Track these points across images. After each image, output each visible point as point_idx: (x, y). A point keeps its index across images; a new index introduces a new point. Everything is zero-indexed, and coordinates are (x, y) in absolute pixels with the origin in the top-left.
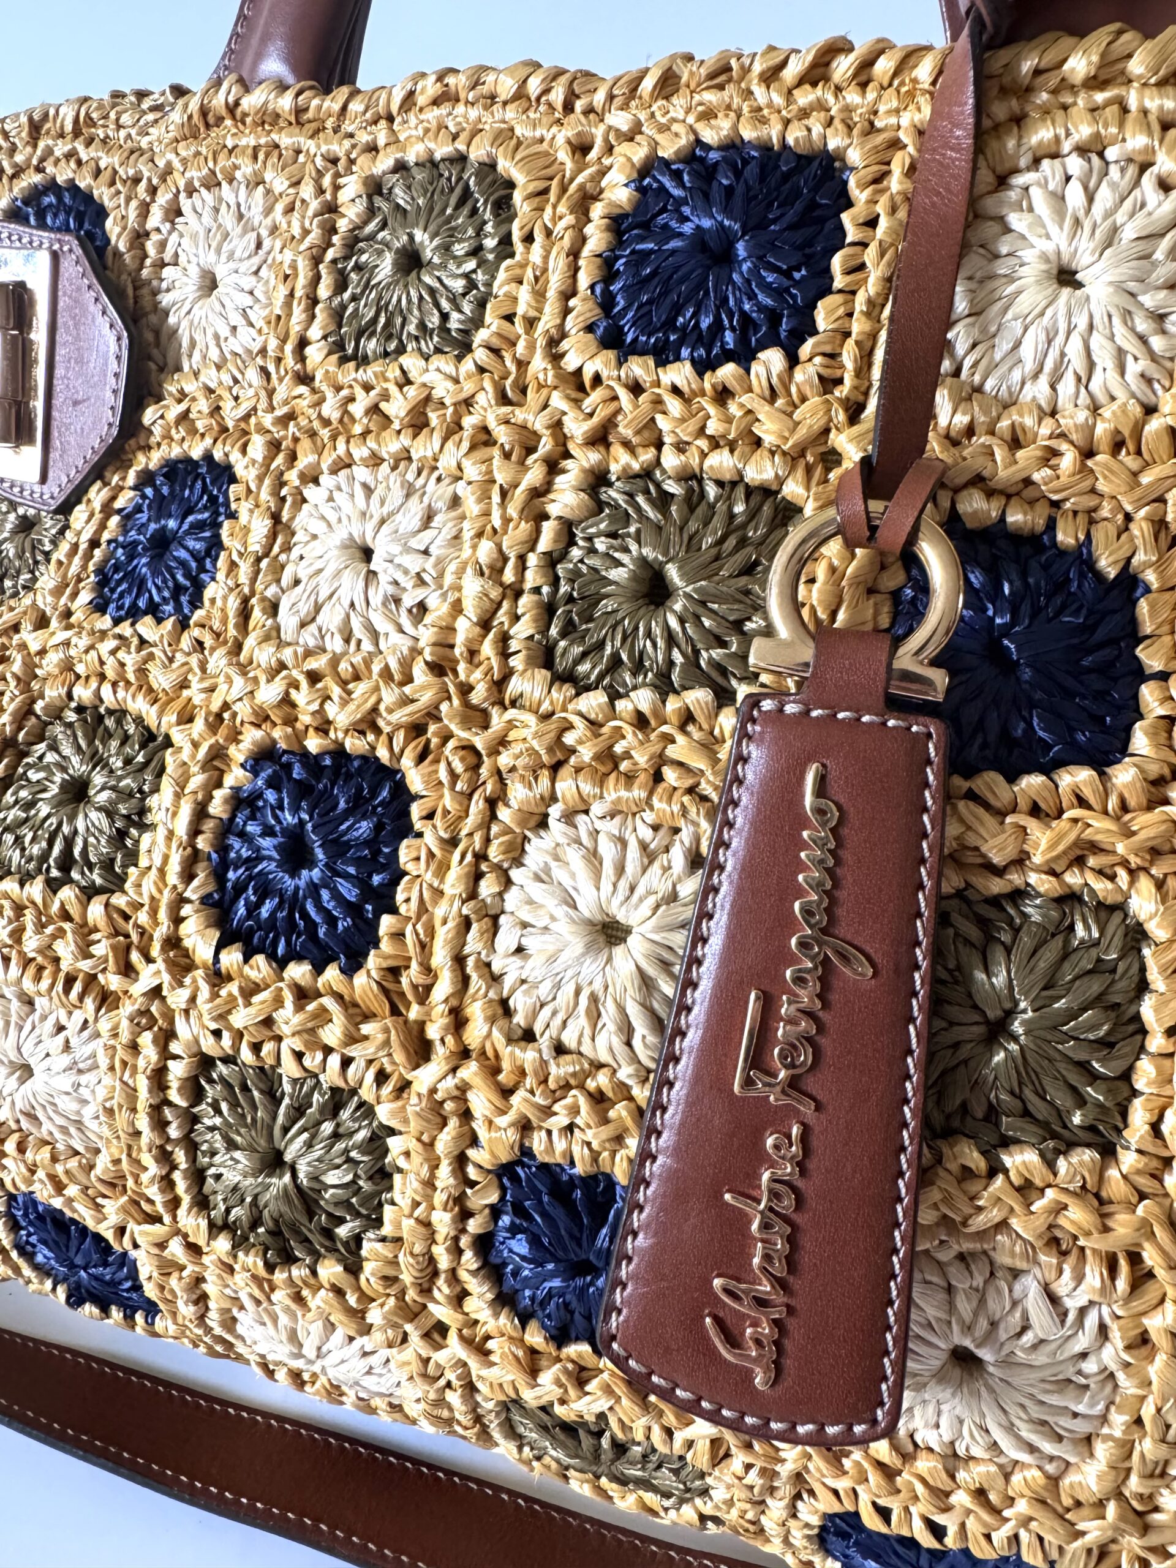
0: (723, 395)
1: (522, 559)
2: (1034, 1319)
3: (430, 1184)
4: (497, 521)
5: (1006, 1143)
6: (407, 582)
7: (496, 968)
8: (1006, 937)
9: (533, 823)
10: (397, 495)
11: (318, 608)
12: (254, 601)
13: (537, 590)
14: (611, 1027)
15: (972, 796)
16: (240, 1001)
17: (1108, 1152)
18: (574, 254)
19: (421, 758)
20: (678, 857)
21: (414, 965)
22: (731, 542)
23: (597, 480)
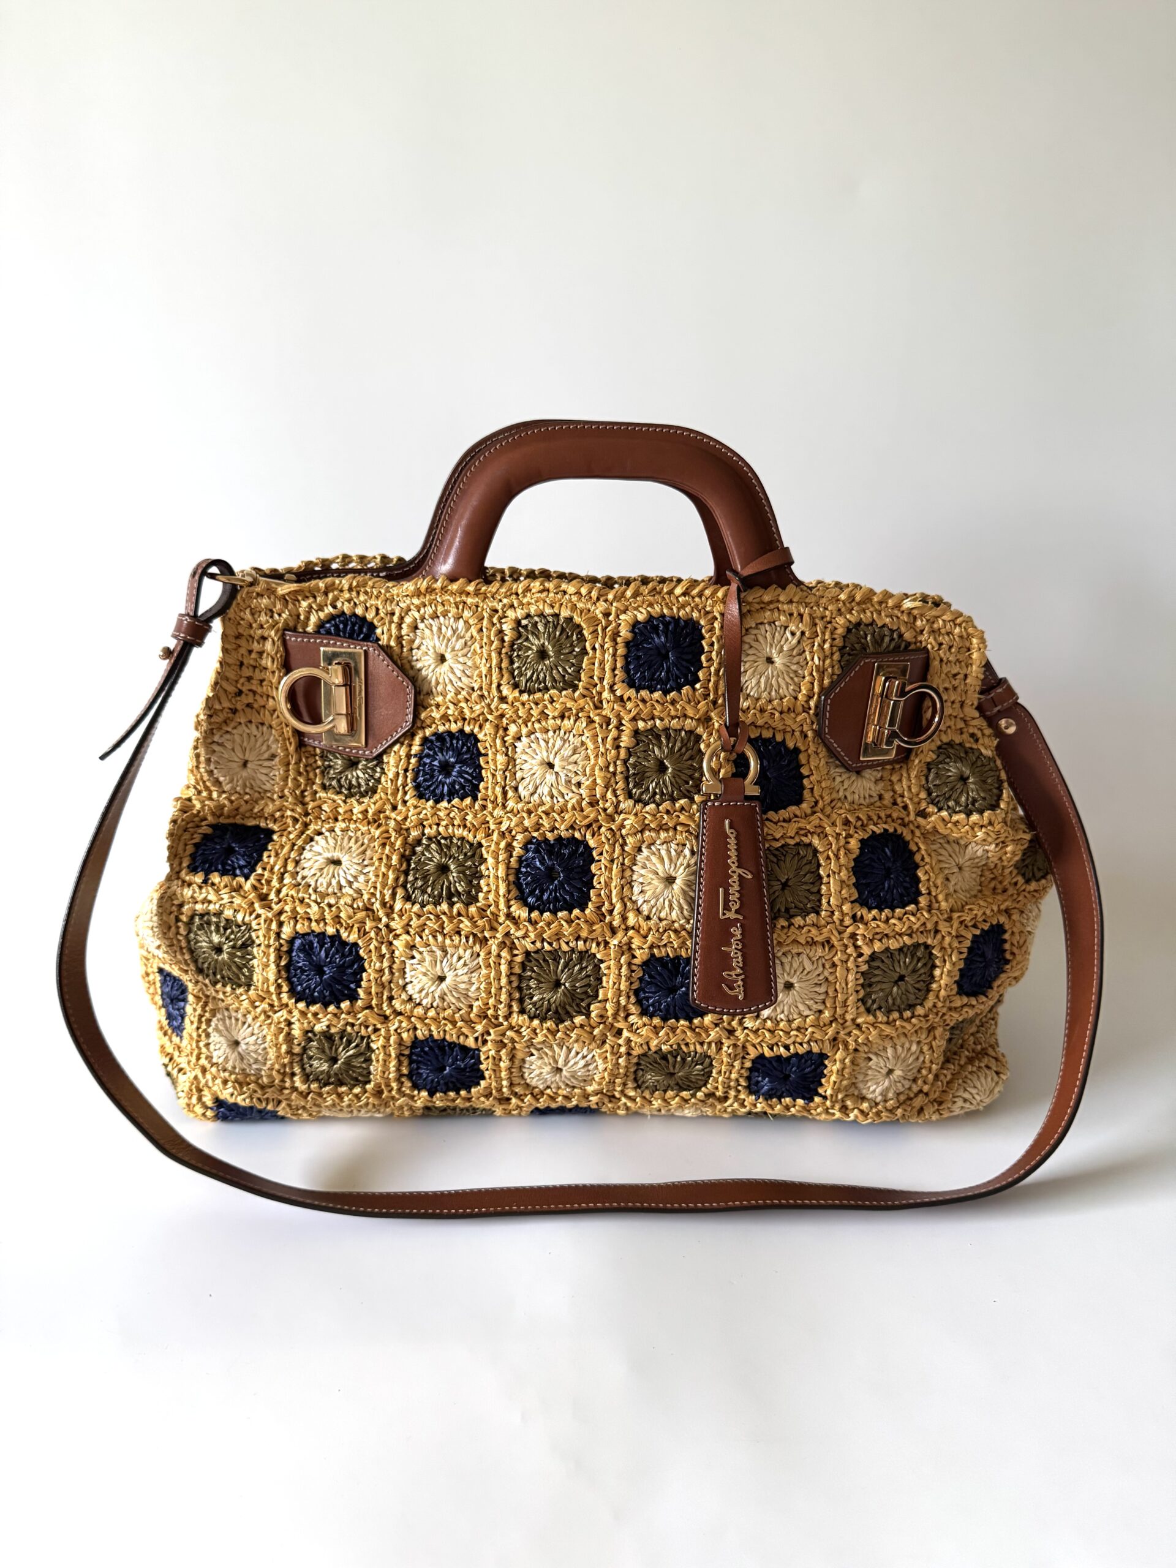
0: (673, 702)
1: (615, 763)
2: (806, 967)
3: (620, 975)
4: (602, 749)
5: (792, 916)
6: (571, 775)
7: (634, 898)
8: (783, 858)
9: (636, 849)
10: (559, 743)
11: (537, 788)
12: (507, 788)
13: (622, 773)
14: (676, 908)
15: (767, 819)
16: (546, 928)
17: (818, 913)
18: (614, 655)
19: (593, 835)
20: (687, 852)
21: (606, 903)
22: (684, 750)
23: (636, 733)
